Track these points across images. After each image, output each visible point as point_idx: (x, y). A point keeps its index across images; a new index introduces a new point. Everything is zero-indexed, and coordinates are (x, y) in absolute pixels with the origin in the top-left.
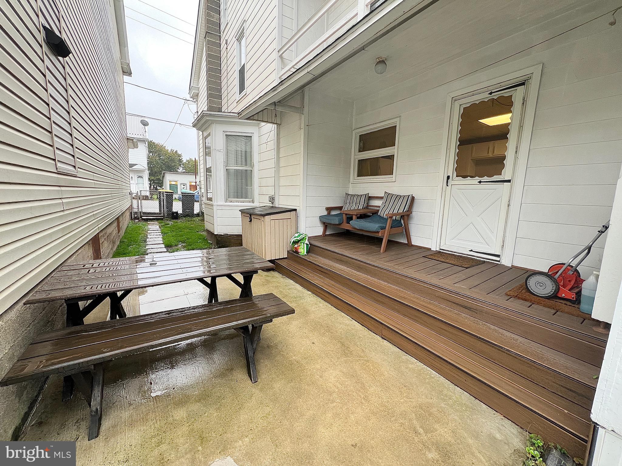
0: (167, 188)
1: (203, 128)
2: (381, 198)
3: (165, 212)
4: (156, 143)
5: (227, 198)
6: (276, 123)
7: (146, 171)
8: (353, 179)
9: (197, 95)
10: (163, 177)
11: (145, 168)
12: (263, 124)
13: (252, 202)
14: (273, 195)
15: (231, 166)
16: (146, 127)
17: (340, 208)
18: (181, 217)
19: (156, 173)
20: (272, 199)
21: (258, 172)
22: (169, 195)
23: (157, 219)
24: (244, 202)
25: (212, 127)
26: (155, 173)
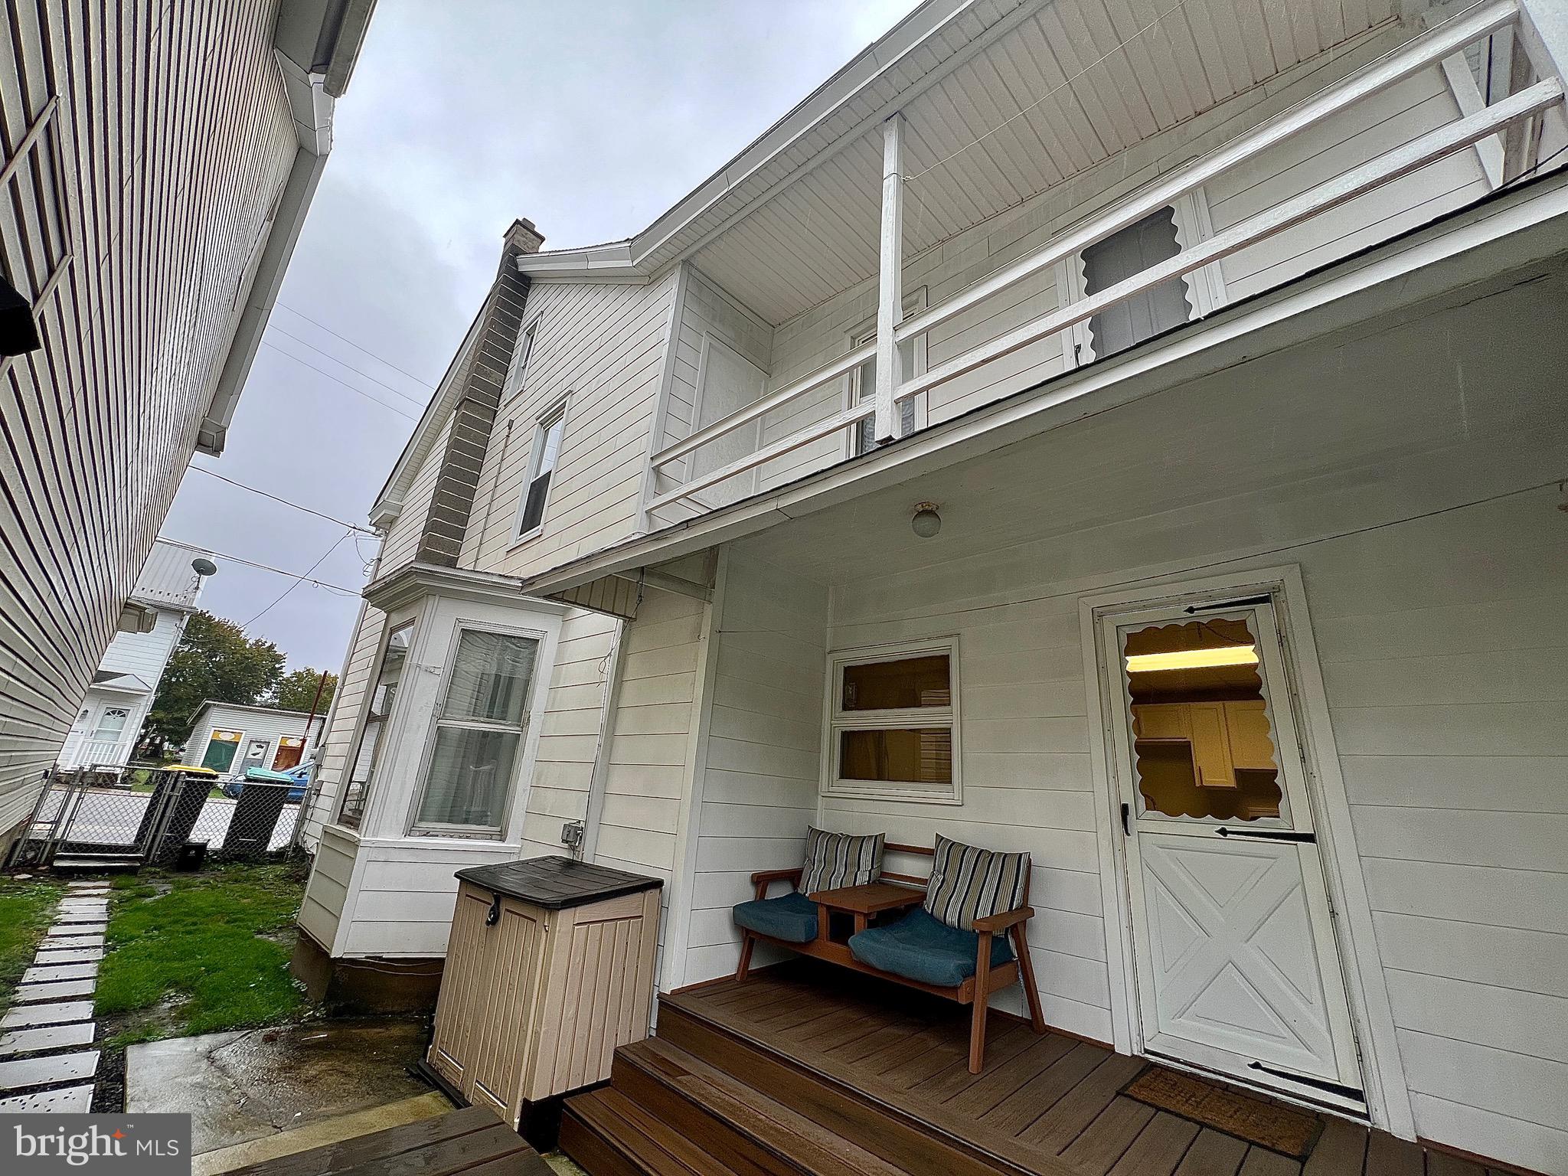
0: (193, 759)
1: (393, 605)
2: (926, 853)
3: (157, 842)
4: (216, 620)
5: (416, 821)
6: (624, 616)
7: (146, 698)
8: (829, 784)
9: (392, 521)
10: (201, 715)
11: (147, 689)
12: (579, 611)
13: (499, 838)
14: (579, 822)
15: (458, 717)
16: (204, 578)
17: (793, 877)
18: (215, 861)
19: (178, 700)
20: (573, 835)
21: (538, 742)
22: (199, 783)
23: (113, 872)
24: (472, 836)
25: (424, 606)
26: (176, 701)
